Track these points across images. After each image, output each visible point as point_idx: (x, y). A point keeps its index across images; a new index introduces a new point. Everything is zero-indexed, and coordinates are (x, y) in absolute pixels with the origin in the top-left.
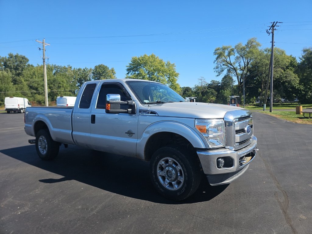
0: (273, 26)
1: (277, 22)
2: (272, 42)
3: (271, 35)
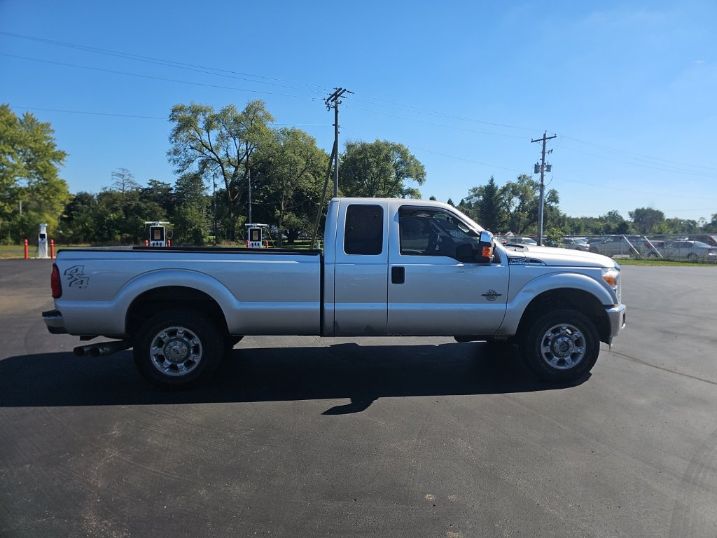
0: (336, 95)
1: (345, 90)
2: (336, 125)
3: (333, 110)
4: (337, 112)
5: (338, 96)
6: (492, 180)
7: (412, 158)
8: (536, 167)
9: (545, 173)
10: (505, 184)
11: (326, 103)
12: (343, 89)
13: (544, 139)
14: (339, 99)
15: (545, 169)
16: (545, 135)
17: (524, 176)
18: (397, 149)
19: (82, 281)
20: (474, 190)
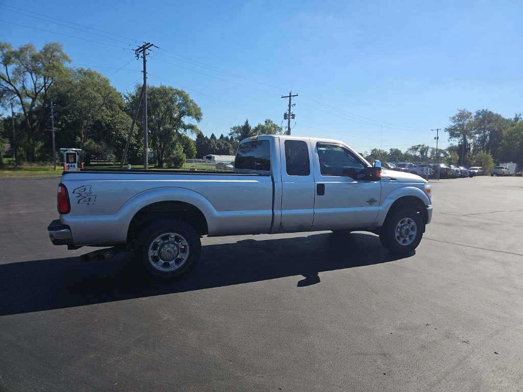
0: (144, 48)
1: (153, 45)
2: (144, 72)
3: (142, 60)
4: (145, 61)
5: (146, 48)
6: (247, 122)
7: (191, 101)
8: (285, 115)
9: (291, 119)
10: (257, 126)
11: (136, 53)
12: (151, 44)
13: (290, 96)
14: (147, 51)
15: (291, 117)
16: (290, 94)
17: (269, 121)
18: (180, 93)
19: (90, 199)
20: (234, 128)
